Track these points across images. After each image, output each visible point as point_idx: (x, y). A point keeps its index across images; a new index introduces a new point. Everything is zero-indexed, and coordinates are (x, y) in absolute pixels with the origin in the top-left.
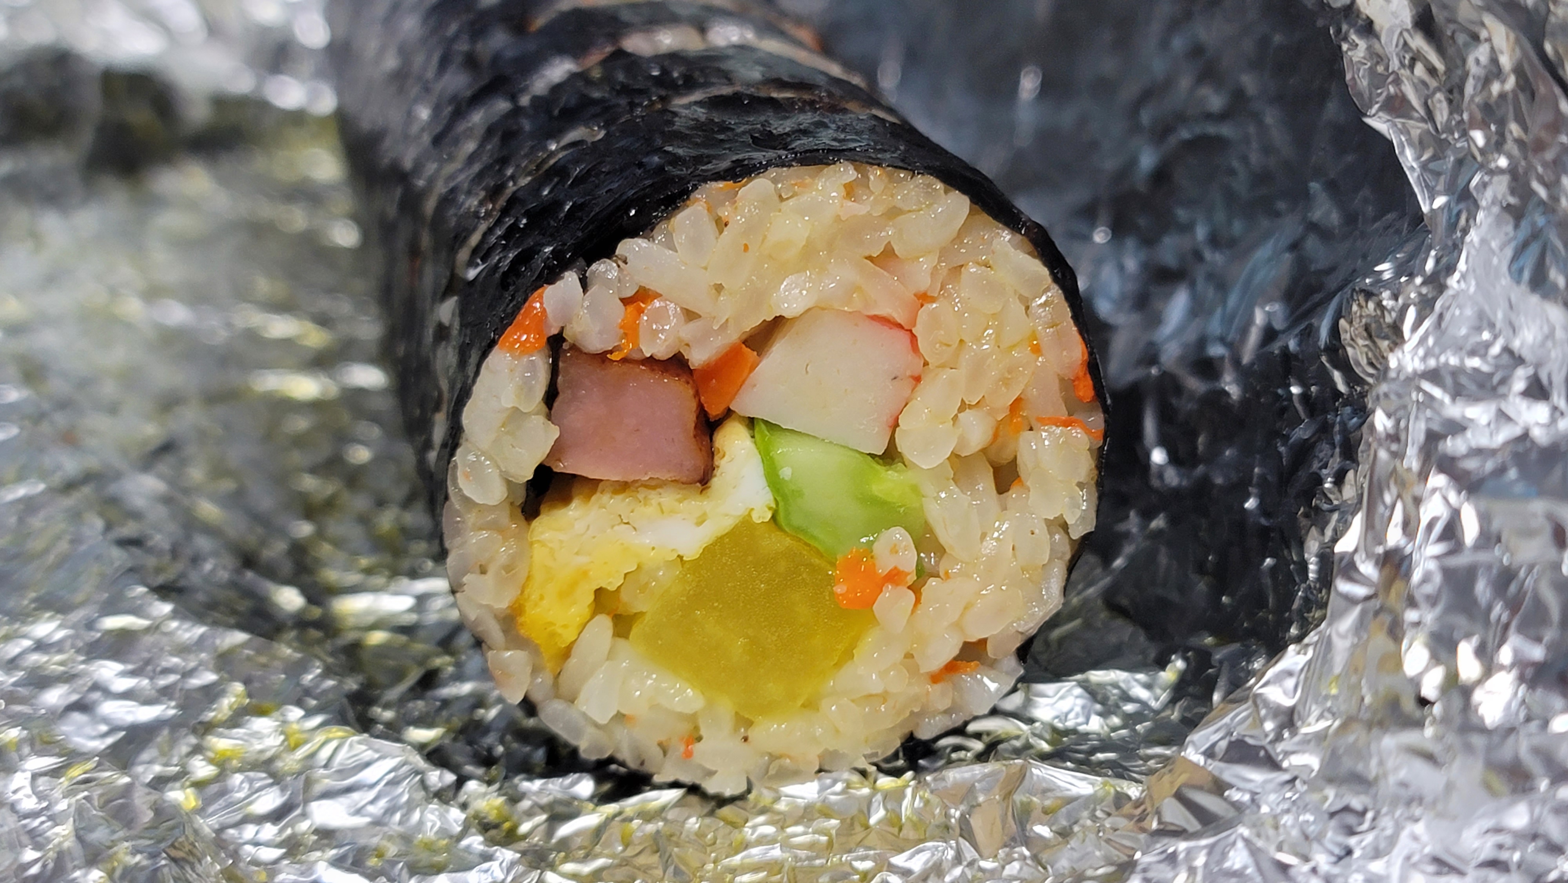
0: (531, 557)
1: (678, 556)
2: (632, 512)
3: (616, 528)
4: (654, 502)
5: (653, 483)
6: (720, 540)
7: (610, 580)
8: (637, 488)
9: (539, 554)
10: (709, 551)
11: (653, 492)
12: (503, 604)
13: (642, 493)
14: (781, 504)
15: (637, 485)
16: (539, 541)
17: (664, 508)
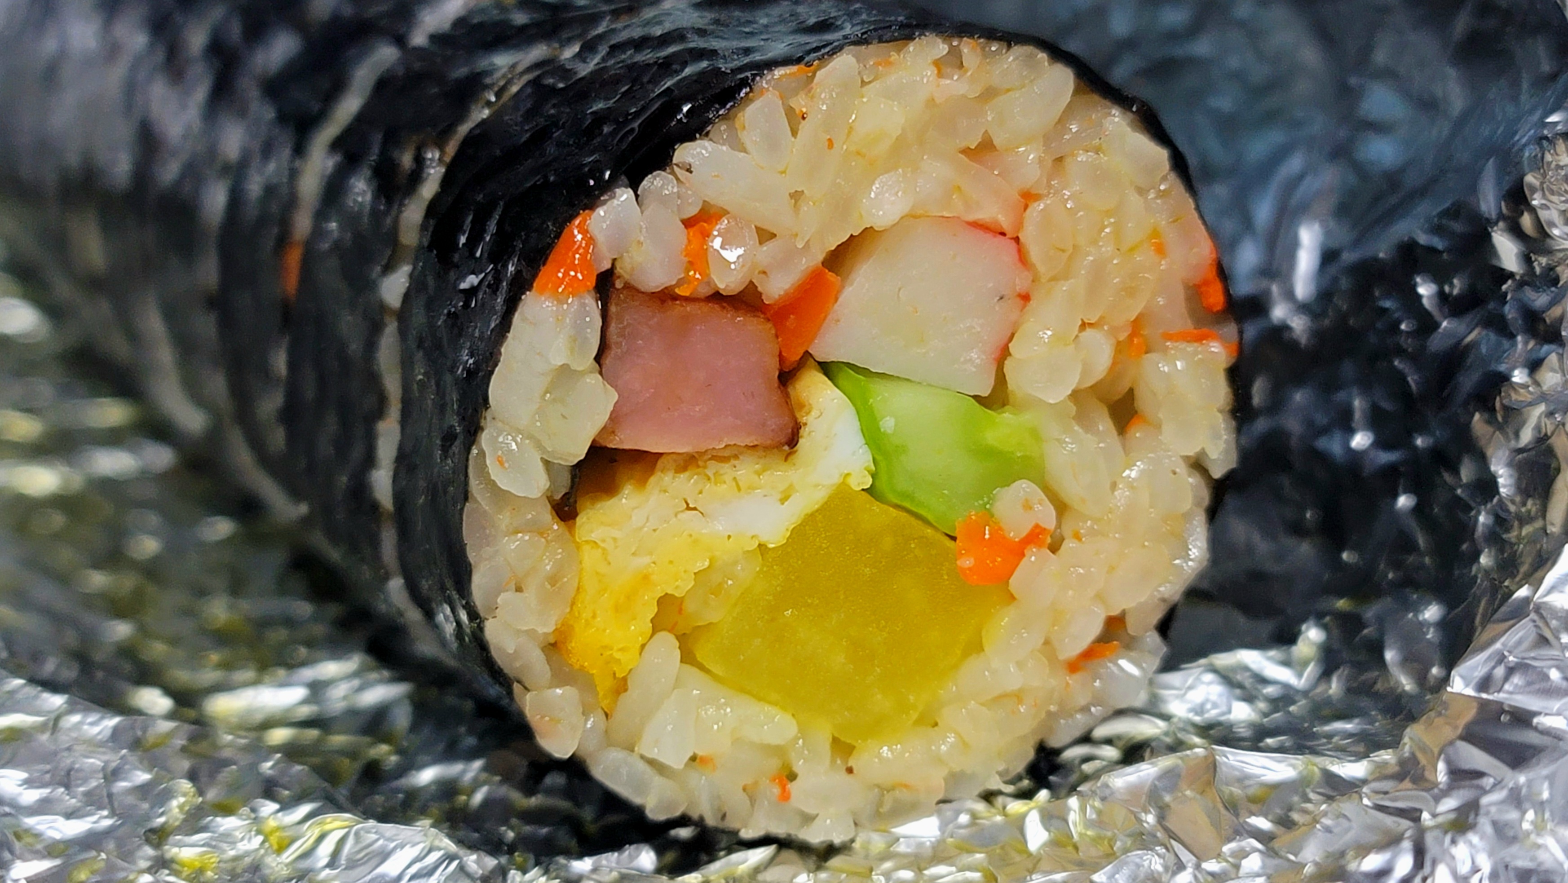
0: (581, 563)
1: (760, 545)
2: (701, 493)
3: (680, 516)
4: (728, 478)
5: (727, 453)
6: (810, 519)
7: (677, 583)
8: (706, 461)
9: (589, 558)
10: (799, 534)
11: (726, 466)
12: (546, 628)
13: (713, 467)
14: (883, 464)
15: (706, 457)
16: (587, 542)
17: (741, 484)
